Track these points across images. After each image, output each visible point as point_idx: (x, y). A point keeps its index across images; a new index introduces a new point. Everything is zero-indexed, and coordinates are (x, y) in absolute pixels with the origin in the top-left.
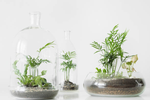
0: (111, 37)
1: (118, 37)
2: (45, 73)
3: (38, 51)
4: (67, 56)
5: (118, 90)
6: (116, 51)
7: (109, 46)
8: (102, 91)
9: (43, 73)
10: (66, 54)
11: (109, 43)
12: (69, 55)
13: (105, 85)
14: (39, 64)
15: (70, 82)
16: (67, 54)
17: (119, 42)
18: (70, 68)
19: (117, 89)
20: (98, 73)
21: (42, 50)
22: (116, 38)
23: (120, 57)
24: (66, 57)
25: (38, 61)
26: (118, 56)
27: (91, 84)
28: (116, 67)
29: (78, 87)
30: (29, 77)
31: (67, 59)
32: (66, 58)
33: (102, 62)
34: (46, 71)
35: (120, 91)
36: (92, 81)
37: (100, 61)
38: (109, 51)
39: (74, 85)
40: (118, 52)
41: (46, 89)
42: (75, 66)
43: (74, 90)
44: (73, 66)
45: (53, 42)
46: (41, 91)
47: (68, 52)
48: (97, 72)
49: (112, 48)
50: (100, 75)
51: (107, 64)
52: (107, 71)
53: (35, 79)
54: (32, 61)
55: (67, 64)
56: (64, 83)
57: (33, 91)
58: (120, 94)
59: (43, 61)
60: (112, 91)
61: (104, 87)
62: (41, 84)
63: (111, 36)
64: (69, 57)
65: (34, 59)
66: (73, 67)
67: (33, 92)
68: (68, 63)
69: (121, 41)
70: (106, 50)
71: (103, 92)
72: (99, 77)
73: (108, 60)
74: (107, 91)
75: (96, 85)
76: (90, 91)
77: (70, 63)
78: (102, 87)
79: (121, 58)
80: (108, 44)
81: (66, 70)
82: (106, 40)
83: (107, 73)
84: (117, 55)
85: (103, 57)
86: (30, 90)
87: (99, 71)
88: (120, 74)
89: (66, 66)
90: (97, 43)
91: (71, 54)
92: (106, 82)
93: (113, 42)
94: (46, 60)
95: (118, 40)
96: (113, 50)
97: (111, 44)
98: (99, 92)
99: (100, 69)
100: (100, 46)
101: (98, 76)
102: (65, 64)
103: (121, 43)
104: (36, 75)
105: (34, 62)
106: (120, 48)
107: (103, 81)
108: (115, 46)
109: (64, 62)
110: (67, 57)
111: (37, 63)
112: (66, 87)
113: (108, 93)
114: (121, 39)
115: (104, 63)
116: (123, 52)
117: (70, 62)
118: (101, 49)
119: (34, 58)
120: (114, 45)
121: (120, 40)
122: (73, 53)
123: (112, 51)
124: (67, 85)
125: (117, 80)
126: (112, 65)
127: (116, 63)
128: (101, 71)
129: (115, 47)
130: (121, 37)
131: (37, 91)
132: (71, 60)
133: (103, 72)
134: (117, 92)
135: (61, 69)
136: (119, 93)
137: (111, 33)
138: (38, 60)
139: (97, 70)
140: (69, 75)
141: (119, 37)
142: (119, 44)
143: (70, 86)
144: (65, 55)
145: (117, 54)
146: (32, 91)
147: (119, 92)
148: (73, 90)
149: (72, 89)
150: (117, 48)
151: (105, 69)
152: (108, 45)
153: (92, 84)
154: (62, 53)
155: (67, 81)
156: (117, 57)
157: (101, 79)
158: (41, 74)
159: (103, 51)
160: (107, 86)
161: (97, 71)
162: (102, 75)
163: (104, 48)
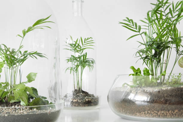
0: (157, 10)
1: (170, 9)
2: (33, 77)
3: (21, 36)
4: (78, 45)
5: (175, 109)
6: (166, 34)
7: (155, 26)
8: (144, 111)
9: (30, 79)
10: (76, 42)
11: (154, 20)
12: (81, 44)
13: (148, 100)
14: (23, 60)
15: (83, 92)
16: (78, 43)
17: (173, 17)
18: (84, 67)
19: (173, 107)
20: (135, 76)
21: (27, 34)
22: (168, 11)
23: (174, 46)
24: (75, 47)
25: (21, 55)
26: (170, 45)
27: (122, 97)
28: (166, 64)
29: (98, 101)
30: (4, 86)
31: (78, 51)
32: (75, 49)
33: (141, 56)
34: (35, 75)
35: (178, 111)
36: (123, 92)
37: (138, 55)
38: (155, 36)
39: (90, 96)
40: (170, 36)
41: (35, 109)
42: (93, 63)
43: (91, 105)
44: (89, 62)
45: (48, 18)
46: (25, 113)
47: (79, 39)
48: (133, 75)
49: (161, 30)
50: (138, 80)
51: (152, 60)
52: (150, 72)
53: (15, 90)
54: (9, 55)
55: (78, 59)
56: (74, 94)
57: (9, 113)
58: (178, 117)
59: (30, 54)
60: (163, 112)
61: (146, 104)
62: (25, 99)
63: (157, 8)
64: (80, 47)
65: (13, 52)
66: (89, 65)
67: (8, 116)
68: (79, 57)
69: (177, 16)
70: (148, 33)
71: (146, 112)
72: (138, 84)
73: (153, 52)
74: (153, 111)
75: (131, 99)
76: (120, 111)
77: (83, 58)
78: (143, 103)
79: (177, 47)
80: (153, 22)
81: (77, 70)
82: (148, 14)
83: (150, 76)
84: (170, 42)
85: (143, 47)
86: (3, 112)
87: (137, 73)
88: (176, 77)
89: (76, 64)
90: (132, 20)
91: (86, 41)
92: (150, 94)
93: (162, 19)
94: (36, 53)
95: (172, 15)
96: (162, 33)
97: (159, 22)
98: (137, 114)
99: (139, 69)
100: (138, 26)
101: (135, 81)
102: (74, 59)
103: (177, 20)
104: (18, 82)
105: (13, 57)
106: (175, 30)
107: (145, 92)
108: (165, 26)
109: (73, 56)
110: (77, 47)
111: (18, 57)
112: (76, 101)
113: (155, 114)
114: (177, 13)
115: (146, 57)
116: (180, 37)
117: (84, 56)
118: (139, 32)
119: (13, 50)
120: (163, 24)
121: (174, 15)
122: (88, 41)
123: (160, 36)
124: (79, 98)
125: (172, 91)
126: (159, 61)
127: (167, 58)
128: (140, 72)
129: (165, 28)
130: (177, 9)
131: (16, 114)
132: (84, 52)
133: (144, 74)
134: (172, 114)
135: (67, 69)
136: (175, 115)
137: (158, 2)
138: (20, 52)
139: (132, 70)
140: (81, 80)
141: (172, 10)
142: (173, 21)
143: (83, 99)
144: (74, 43)
145: (170, 39)
146: (7, 113)
147: (177, 113)
148: (88, 106)
149: (87, 104)
150: (170, 28)
151: (147, 69)
152: (152, 25)
153: (124, 97)
154: (68, 40)
155: (78, 89)
156: (169, 47)
157: (141, 87)
158: (26, 80)
159: (143, 35)
160: (152, 101)
161: (133, 73)
162: (143, 80)
163: (144, 31)
